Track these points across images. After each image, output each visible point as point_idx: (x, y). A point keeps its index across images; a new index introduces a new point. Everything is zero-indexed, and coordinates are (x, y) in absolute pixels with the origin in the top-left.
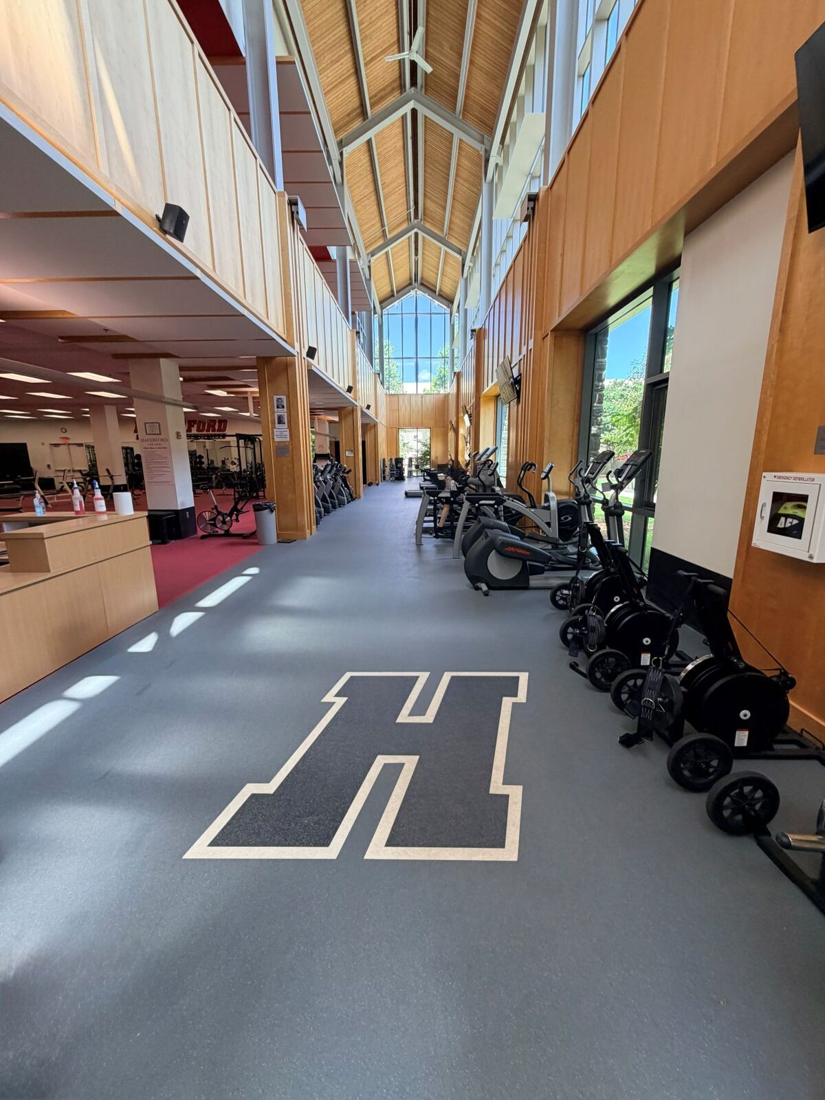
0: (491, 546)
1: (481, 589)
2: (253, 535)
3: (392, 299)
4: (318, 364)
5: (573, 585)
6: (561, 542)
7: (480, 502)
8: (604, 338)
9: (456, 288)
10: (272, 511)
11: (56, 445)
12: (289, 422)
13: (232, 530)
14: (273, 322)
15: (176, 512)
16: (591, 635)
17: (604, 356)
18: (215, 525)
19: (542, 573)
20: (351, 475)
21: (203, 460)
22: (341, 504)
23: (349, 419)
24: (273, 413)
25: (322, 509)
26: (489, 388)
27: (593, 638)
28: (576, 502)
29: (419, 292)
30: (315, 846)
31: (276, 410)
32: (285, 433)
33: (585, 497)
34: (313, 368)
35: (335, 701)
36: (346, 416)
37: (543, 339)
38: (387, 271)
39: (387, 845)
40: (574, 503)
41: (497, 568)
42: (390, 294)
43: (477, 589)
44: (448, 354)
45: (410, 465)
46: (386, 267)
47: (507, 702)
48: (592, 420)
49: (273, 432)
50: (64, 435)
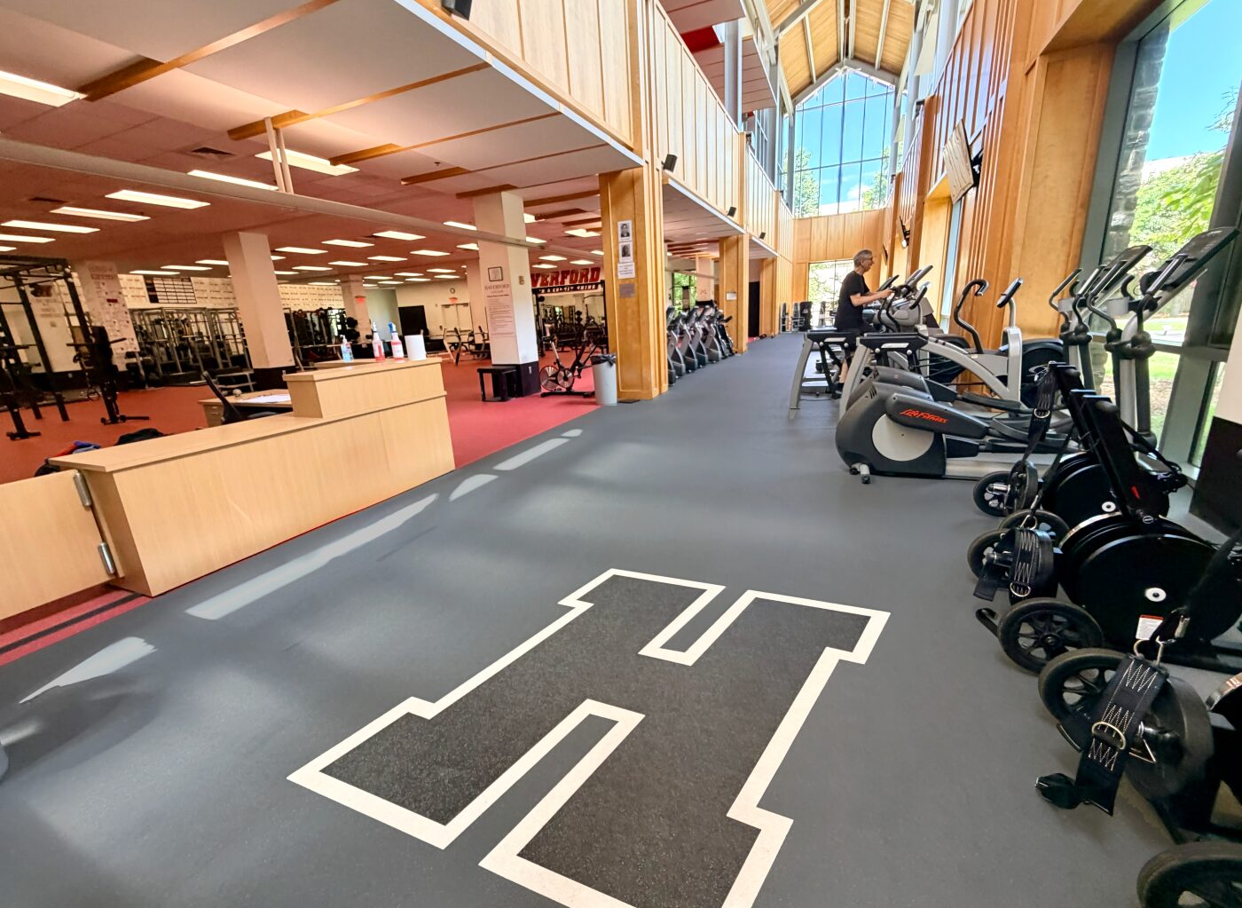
0: (880, 408)
1: (859, 473)
2: (592, 395)
3: (811, 86)
4: (681, 178)
5: (1016, 477)
6: (1024, 407)
7: (883, 347)
8: (1160, 46)
9: (905, 52)
10: (611, 364)
11: (447, 306)
12: (636, 253)
13: (575, 388)
14: (613, 124)
15: (517, 366)
16: (1020, 566)
17: (1153, 79)
18: (556, 382)
19: (974, 455)
20: (731, 324)
21: (581, 317)
22: (713, 359)
23: (733, 252)
24: (617, 243)
25: (683, 365)
26: (937, 183)
27: (1025, 571)
28: (1061, 342)
29: (850, 70)
30: (431, 818)
31: (620, 239)
32: (630, 268)
33: (1077, 331)
34: (671, 182)
35: (576, 604)
36: (728, 249)
37: (1027, 74)
38: (803, 49)
39: (521, 855)
40: (1059, 344)
41: (889, 441)
42: (808, 81)
43: (855, 472)
44: (889, 152)
45: (822, 312)
46: (802, 43)
47: (830, 658)
48: (1114, 201)
49: (616, 268)
50: (453, 296)
